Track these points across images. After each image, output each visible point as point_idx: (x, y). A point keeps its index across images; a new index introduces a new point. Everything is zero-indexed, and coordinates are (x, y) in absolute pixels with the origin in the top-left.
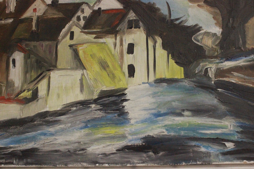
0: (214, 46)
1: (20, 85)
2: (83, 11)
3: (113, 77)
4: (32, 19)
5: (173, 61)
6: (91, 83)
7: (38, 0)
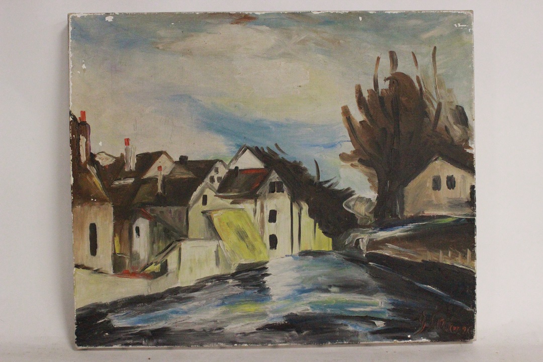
0: (367, 214)
1: (147, 257)
2: (217, 171)
3: (252, 248)
4: (157, 179)
5: (321, 231)
6: (228, 255)
7: (163, 156)
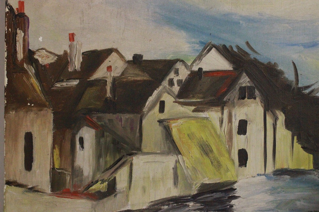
1: (91, 173)
2: (177, 72)
3: (218, 165)
4: (106, 81)
5: (300, 146)
6: (189, 173)
7: (114, 54)
